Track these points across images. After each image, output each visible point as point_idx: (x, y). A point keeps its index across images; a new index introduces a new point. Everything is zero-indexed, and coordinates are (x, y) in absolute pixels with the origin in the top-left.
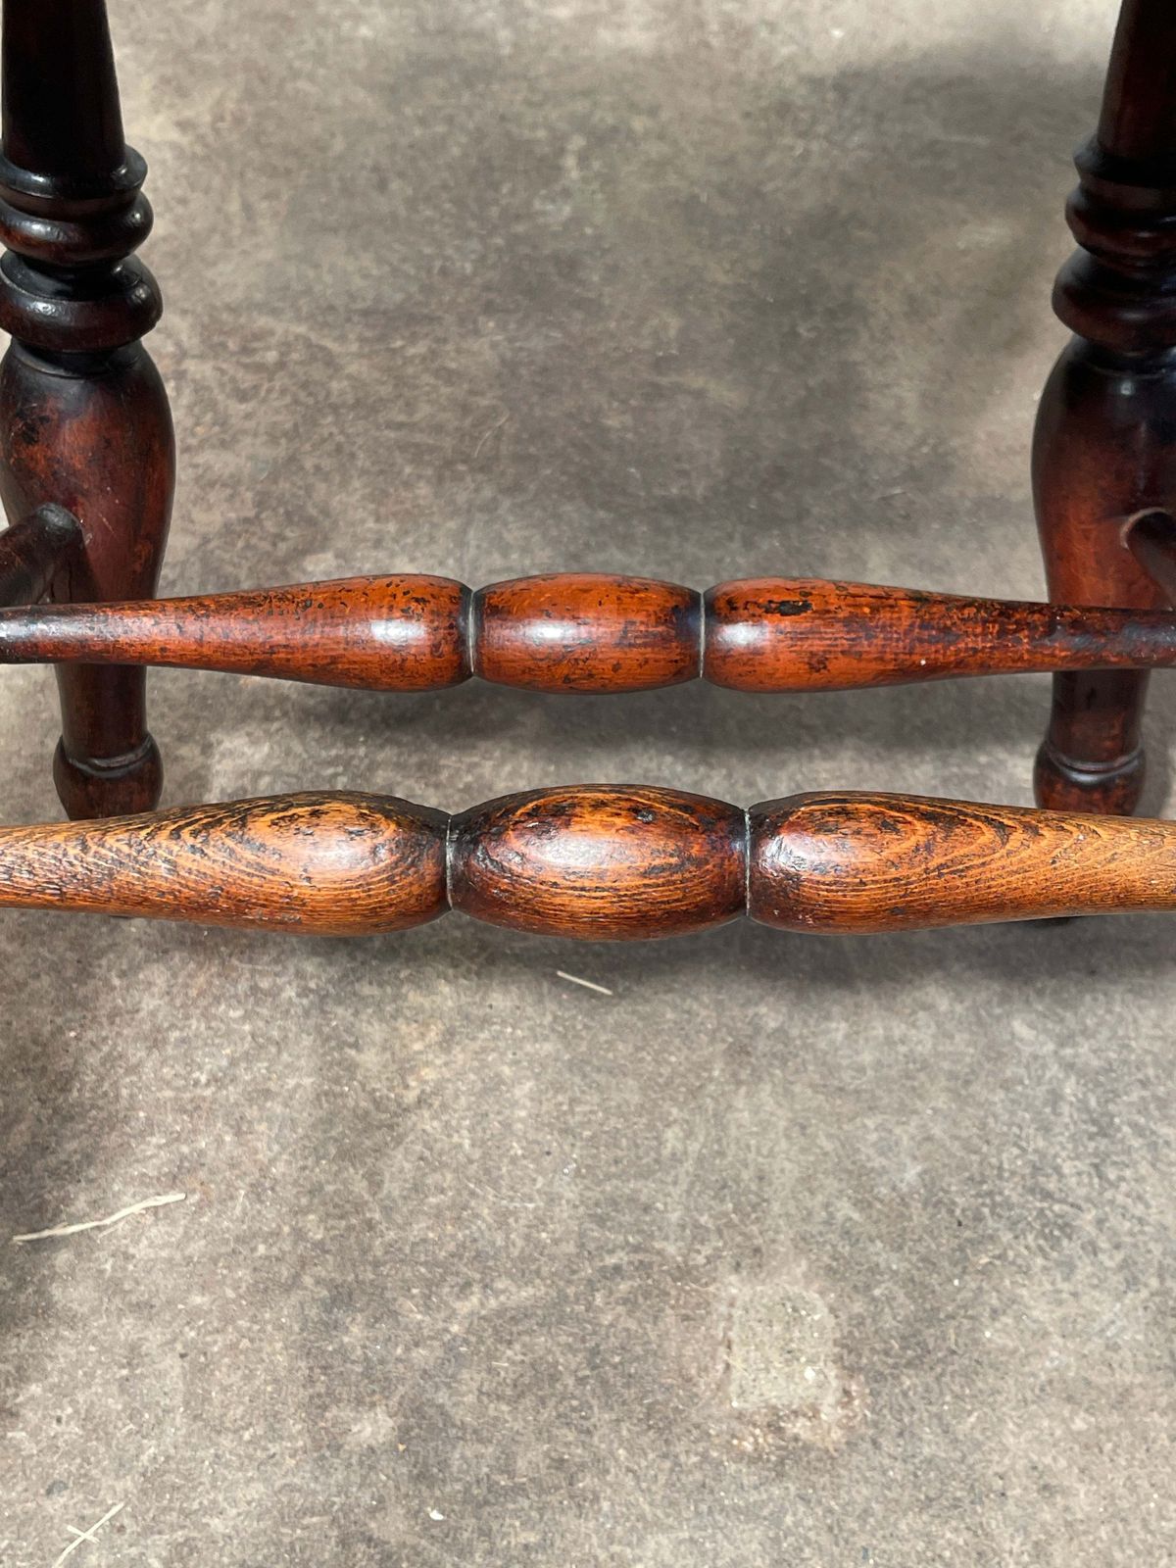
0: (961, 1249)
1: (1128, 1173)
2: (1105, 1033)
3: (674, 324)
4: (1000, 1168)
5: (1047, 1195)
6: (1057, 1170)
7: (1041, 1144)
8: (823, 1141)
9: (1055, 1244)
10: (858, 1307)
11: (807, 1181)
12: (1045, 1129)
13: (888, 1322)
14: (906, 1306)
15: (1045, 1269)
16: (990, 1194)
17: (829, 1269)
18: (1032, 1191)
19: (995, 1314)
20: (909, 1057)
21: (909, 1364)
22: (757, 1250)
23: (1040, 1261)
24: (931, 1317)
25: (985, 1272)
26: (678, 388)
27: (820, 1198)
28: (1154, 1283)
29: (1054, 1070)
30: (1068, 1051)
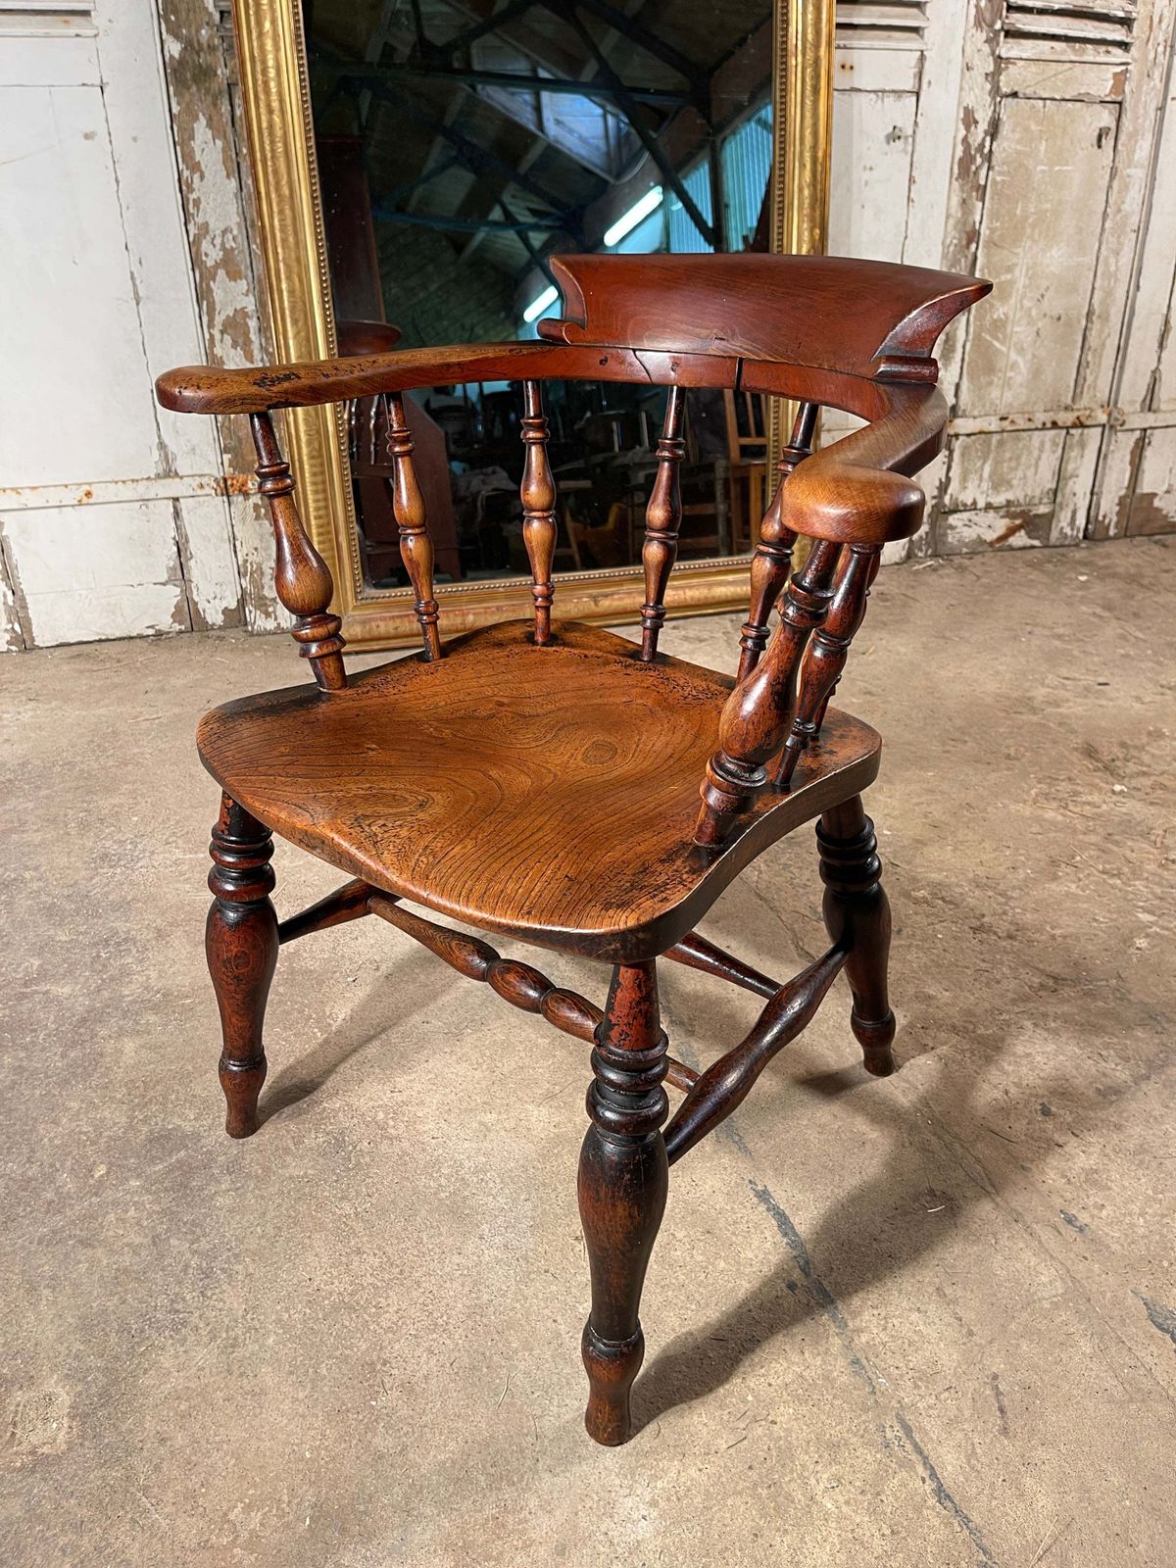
0: (133, 1347)
1: (217, 1291)
2: (214, 1232)
3: (37, 963)
4: (156, 1306)
5: (177, 1311)
6: (184, 1299)
7: (177, 1289)
8: (70, 1320)
9: (177, 1331)
10: (79, 1388)
11: (60, 1339)
12: (180, 1283)
13: (94, 1390)
14: (103, 1380)
15: (173, 1344)
16: (150, 1319)
17: (67, 1375)
18: (170, 1312)
19: (146, 1371)
20: (117, 1270)
21: (102, 1405)
22: (32, 1377)
23: (170, 1341)
24: (115, 1382)
25: (142, 1354)
26: (36, 992)
27: (65, 1345)
28: (224, 1335)
29: (188, 1255)
30: (195, 1246)
